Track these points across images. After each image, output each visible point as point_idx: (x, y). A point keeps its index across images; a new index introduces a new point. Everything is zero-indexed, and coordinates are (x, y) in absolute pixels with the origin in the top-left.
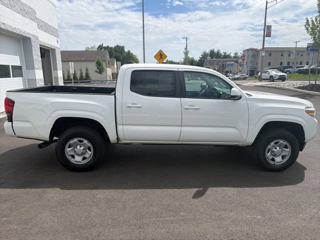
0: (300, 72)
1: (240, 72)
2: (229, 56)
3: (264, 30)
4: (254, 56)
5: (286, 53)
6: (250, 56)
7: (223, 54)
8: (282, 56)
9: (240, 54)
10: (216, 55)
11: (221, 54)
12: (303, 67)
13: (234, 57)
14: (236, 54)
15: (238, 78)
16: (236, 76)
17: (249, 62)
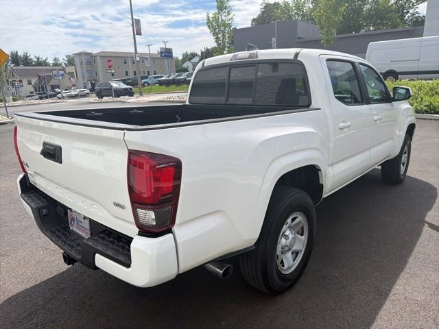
0: (161, 83)
1: (74, 86)
2: (45, 63)
3: (133, 25)
4: (89, 63)
5: (129, 58)
6: (84, 63)
7: (35, 59)
8: (125, 63)
9: (62, 60)
10: (23, 61)
11: (31, 59)
12: (162, 77)
13: (55, 65)
14: (55, 59)
15: (77, 94)
16: (73, 93)
17: (85, 72)
